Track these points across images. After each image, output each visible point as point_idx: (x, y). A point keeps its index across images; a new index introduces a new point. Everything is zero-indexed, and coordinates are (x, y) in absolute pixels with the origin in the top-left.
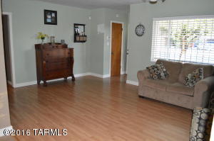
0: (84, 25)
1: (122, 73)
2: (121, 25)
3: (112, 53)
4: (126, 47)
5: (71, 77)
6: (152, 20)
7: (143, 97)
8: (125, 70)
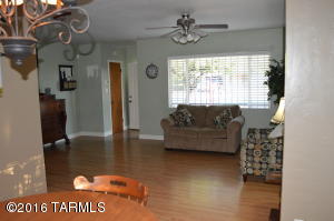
0: (71, 67)
1: (125, 128)
2: (118, 65)
3: (112, 103)
4: (127, 93)
5: (63, 140)
6: (166, 60)
7: (171, 150)
8: (128, 123)
